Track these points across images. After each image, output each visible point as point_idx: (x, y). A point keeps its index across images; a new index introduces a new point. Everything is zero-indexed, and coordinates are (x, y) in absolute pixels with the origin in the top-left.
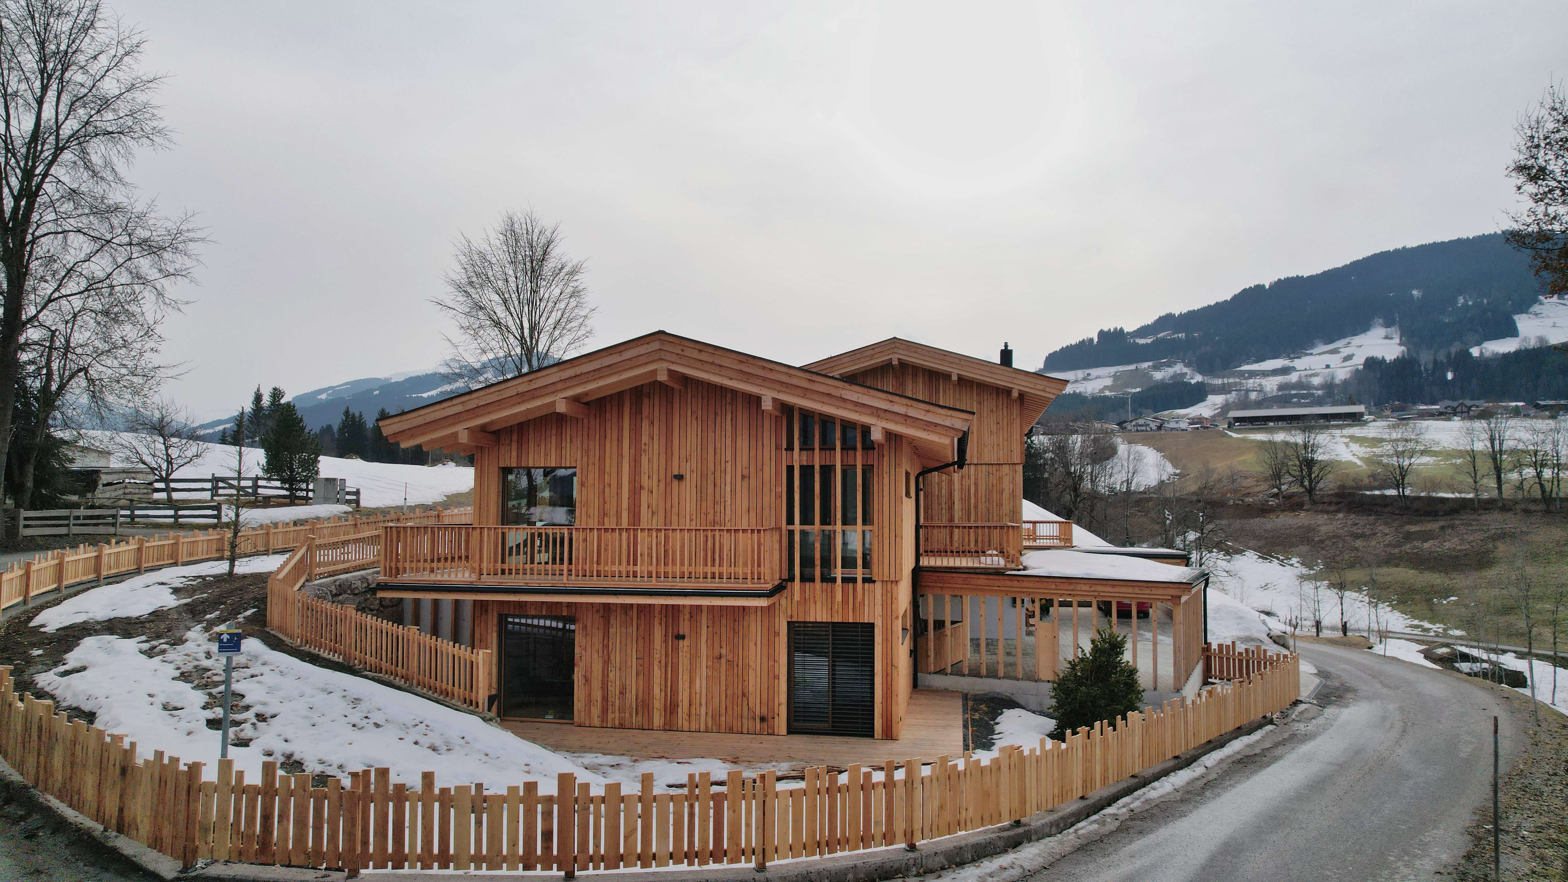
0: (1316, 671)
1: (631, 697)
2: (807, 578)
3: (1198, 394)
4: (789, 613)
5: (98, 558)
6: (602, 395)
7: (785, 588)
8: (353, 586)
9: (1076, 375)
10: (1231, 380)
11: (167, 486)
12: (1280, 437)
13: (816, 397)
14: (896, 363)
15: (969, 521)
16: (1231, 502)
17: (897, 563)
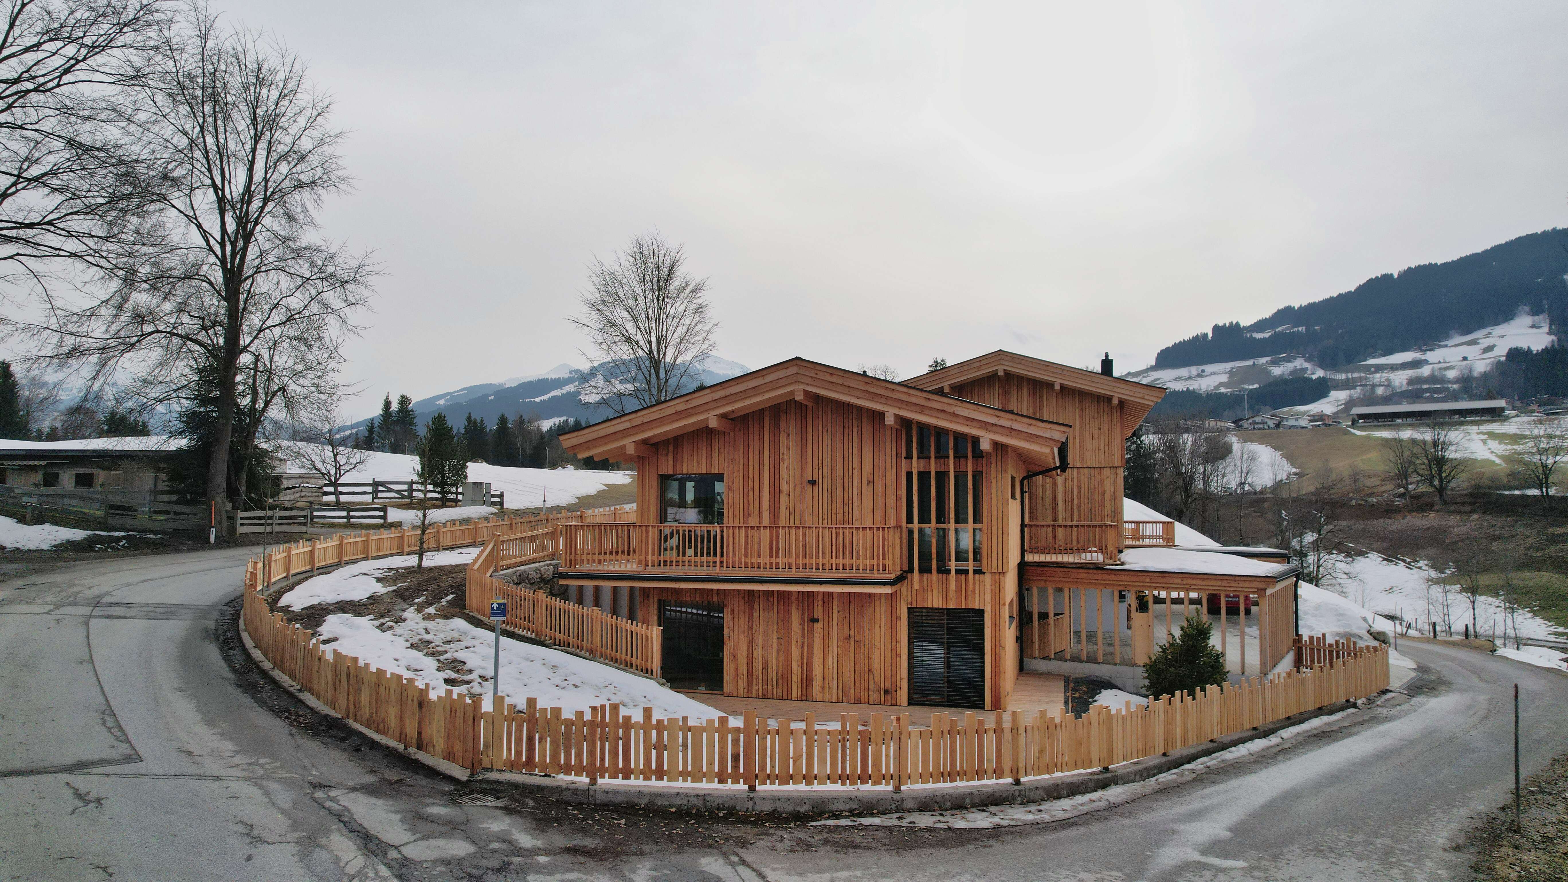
0: (1415, 666)
1: (772, 673)
2: (925, 569)
3: (1320, 390)
4: (909, 600)
5: (312, 552)
6: (746, 412)
7: (906, 578)
8: (530, 577)
9: (1190, 372)
10: (1356, 375)
11: (336, 489)
12: (1406, 434)
13: (930, 412)
14: (1002, 373)
15: (1072, 521)
16: (1353, 503)
17: (1004, 557)
